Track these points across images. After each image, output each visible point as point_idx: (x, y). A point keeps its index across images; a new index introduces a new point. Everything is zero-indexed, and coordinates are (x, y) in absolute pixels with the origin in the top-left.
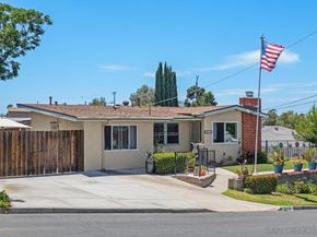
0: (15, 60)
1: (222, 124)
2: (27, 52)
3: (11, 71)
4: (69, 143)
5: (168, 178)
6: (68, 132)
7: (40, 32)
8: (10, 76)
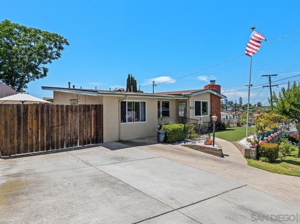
0: (45, 66)
1: (200, 102)
2: (53, 61)
3: (43, 73)
4: (90, 116)
5: (178, 146)
6: (88, 106)
7: (61, 48)
8: (42, 76)
